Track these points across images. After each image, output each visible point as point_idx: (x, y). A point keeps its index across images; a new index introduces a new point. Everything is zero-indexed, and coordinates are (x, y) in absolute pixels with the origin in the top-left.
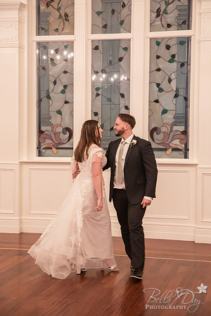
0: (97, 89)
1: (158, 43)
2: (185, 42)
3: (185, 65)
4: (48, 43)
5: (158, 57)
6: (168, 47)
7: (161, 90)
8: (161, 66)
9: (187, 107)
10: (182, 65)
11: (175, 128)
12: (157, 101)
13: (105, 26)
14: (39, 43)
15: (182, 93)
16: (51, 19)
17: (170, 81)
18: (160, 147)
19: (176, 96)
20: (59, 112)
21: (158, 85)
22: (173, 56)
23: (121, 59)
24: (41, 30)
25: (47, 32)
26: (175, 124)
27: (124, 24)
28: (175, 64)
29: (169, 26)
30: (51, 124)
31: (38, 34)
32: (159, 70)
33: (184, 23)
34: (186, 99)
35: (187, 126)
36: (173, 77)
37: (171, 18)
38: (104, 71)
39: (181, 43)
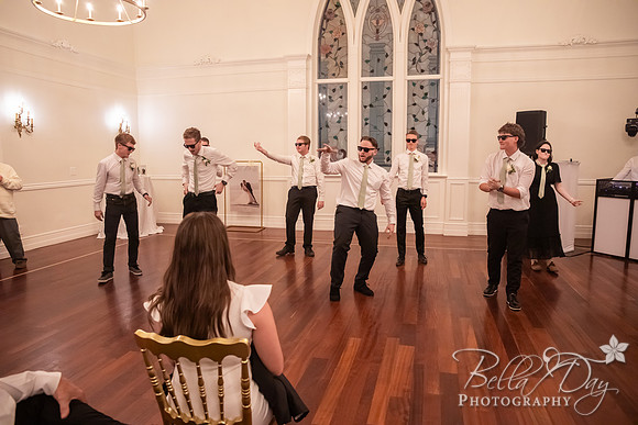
0: (366, 119)
1: (414, 84)
2: (436, 84)
3: (435, 100)
4: (327, 84)
5: (414, 95)
6: (422, 87)
7: (416, 120)
8: (416, 102)
9: (437, 133)
10: (433, 101)
13: (372, 71)
14: (319, 85)
15: (433, 122)
16: (329, 66)
17: (423, 113)
19: (428, 124)
20: (336, 138)
21: (414, 116)
22: (426, 94)
23: (384, 96)
24: (322, 74)
25: (326, 77)
26: (427, 146)
27: (387, 70)
28: (427, 100)
29: (422, 71)
31: (319, 78)
32: (414, 104)
33: (434, 69)
34: (436, 127)
35: (436, 148)
36: (426, 110)
37: (424, 65)
38: (371, 106)
39: (432, 84)
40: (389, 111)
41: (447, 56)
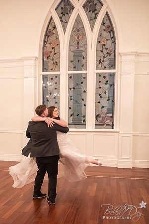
2: (113, 75)
3: (113, 85)
4: (47, 75)
5: (100, 82)
6: (104, 77)
7: (101, 97)
8: (101, 86)
11: (108, 115)
12: (99, 102)
13: (75, 68)
14: (43, 76)
15: (111, 98)
16: (49, 64)
17: (105, 93)
18: (101, 124)
19: (108, 100)
21: (100, 95)
24: (45, 69)
25: (47, 71)
26: (108, 113)
27: (84, 66)
28: (108, 85)
29: (105, 67)
31: (43, 71)
32: (100, 88)
33: (112, 66)
34: (113, 101)
36: (107, 91)
37: (106, 64)
38: (74, 88)
39: (111, 75)
41: (119, 58)
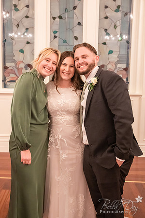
0: (55, 32)
5: (106, 7)
8: (108, 15)
10: (126, 14)
11: (119, 66)
12: (104, 44)
17: (115, 27)
20: (22, 51)
21: (106, 30)
22: (119, 7)
23: (75, 8)
30: (14, 61)
34: (128, 42)
35: (128, 64)
36: (118, 24)
40: (79, 24)
